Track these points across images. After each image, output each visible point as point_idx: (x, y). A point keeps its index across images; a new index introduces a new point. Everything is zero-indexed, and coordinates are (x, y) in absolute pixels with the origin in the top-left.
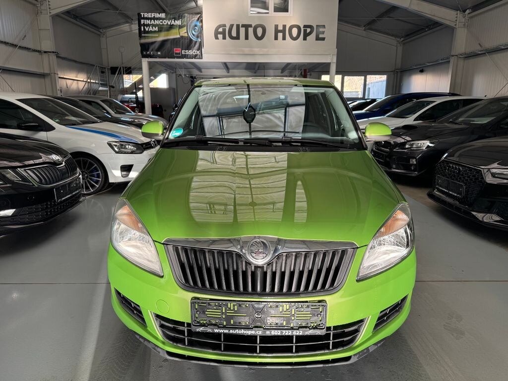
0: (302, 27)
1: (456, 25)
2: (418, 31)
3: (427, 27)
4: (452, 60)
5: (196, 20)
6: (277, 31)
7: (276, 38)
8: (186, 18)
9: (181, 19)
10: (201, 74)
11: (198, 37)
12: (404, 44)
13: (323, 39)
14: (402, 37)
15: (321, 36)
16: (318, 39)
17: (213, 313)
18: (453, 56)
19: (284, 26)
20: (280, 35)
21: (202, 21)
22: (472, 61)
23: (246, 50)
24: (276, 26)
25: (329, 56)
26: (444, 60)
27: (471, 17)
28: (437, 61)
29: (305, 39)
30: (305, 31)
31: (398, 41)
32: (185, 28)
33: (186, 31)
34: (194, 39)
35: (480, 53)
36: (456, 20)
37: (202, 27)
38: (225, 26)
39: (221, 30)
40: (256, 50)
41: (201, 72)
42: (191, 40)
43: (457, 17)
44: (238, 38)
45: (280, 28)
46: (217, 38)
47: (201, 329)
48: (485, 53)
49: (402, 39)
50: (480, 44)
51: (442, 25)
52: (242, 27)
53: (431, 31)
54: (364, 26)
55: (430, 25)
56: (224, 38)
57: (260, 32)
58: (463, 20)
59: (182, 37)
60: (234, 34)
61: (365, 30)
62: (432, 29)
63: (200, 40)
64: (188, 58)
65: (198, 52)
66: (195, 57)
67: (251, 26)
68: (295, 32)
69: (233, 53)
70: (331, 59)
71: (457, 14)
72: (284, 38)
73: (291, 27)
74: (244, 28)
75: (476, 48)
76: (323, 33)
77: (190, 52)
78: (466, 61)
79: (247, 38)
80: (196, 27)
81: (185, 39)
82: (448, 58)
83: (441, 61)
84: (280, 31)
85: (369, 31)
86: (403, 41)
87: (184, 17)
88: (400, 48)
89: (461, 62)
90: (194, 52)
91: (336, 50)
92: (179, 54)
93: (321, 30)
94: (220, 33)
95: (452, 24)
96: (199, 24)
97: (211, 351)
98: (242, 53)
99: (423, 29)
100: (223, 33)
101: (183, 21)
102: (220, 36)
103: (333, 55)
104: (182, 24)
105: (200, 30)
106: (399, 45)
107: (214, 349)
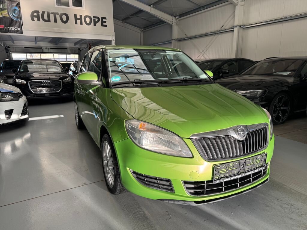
0: (92, 17)
1: (173, 24)
2: (152, 25)
3: (156, 23)
4: (173, 42)
5: (15, 6)
6: (76, 19)
7: (76, 23)
8: (6, 3)
9: (2, 3)
10: (14, 44)
11: (17, 18)
12: (144, 32)
13: (106, 26)
14: (143, 28)
15: (104, 24)
16: (103, 25)
17: (223, 171)
18: (173, 40)
19: (81, 16)
20: (79, 21)
21: (19, 7)
22: (182, 43)
23: (56, 29)
24: (75, 16)
25: (110, 36)
26: (168, 42)
27: (179, 20)
28: (164, 42)
29: (95, 25)
30: (94, 20)
31: (140, 30)
32: (7, 10)
33: (7, 13)
34: (15, 19)
35: (186, 38)
36: (173, 21)
37: (20, 11)
38: (38, 12)
39: (35, 14)
40: (63, 30)
41: (14, 43)
42: (12, 20)
43: (173, 20)
44: (49, 20)
45: (78, 17)
46: (33, 20)
47: (218, 181)
48: (188, 39)
49: (142, 29)
50: (185, 34)
51: (166, 23)
52: (51, 14)
53: (159, 26)
54: (122, 20)
55: (158, 23)
56: (39, 20)
57: (64, 18)
58: (176, 21)
59: (4, 17)
60: (46, 17)
61: (122, 22)
62: (159, 25)
63: (20, 20)
64: (10, 33)
65: (19, 29)
66: (17, 32)
67: (58, 14)
68: (88, 20)
69: (46, 31)
70: (111, 37)
71: (173, 18)
72: (81, 23)
73: (85, 17)
74: (53, 15)
75: (184, 36)
76: (105, 22)
77: (13, 28)
78: (179, 43)
79: (55, 21)
80: (15, 11)
81: (7, 19)
82: (171, 41)
83: (166, 42)
84: (78, 19)
85: (124, 23)
86: (143, 30)
87: (5, 3)
88: (142, 34)
89: (177, 43)
90: (16, 29)
91: (114, 33)
92: (3, 29)
93: (104, 20)
94: (35, 16)
95: (171, 23)
96: (17, 8)
97: (219, 193)
98: (52, 31)
99: (154, 24)
100: (38, 17)
101: (4, 5)
102: (35, 19)
103: (113, 36)
104: (3, 7)
105: (19, 13)
106: (141, 32)
107: (219, 192)
